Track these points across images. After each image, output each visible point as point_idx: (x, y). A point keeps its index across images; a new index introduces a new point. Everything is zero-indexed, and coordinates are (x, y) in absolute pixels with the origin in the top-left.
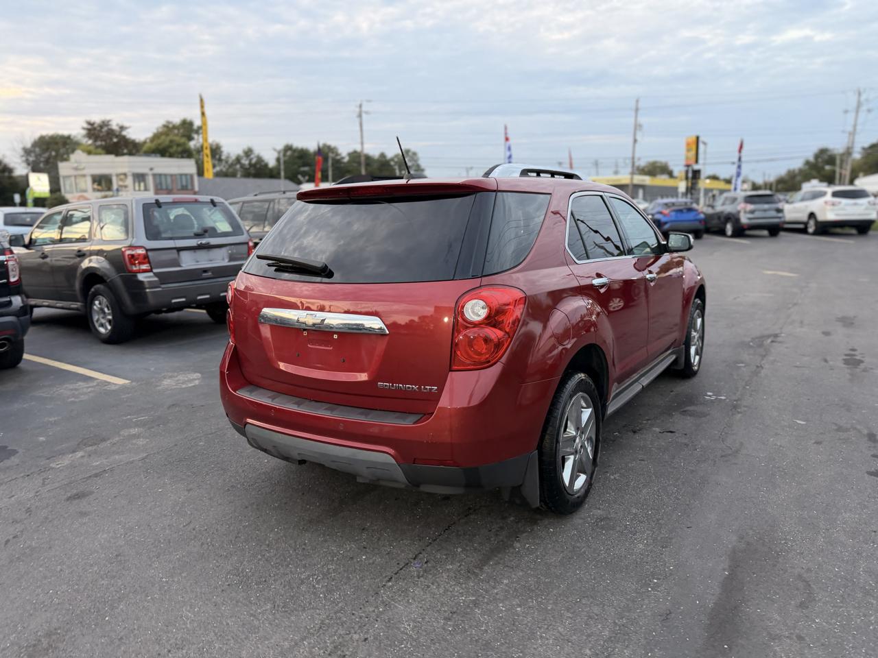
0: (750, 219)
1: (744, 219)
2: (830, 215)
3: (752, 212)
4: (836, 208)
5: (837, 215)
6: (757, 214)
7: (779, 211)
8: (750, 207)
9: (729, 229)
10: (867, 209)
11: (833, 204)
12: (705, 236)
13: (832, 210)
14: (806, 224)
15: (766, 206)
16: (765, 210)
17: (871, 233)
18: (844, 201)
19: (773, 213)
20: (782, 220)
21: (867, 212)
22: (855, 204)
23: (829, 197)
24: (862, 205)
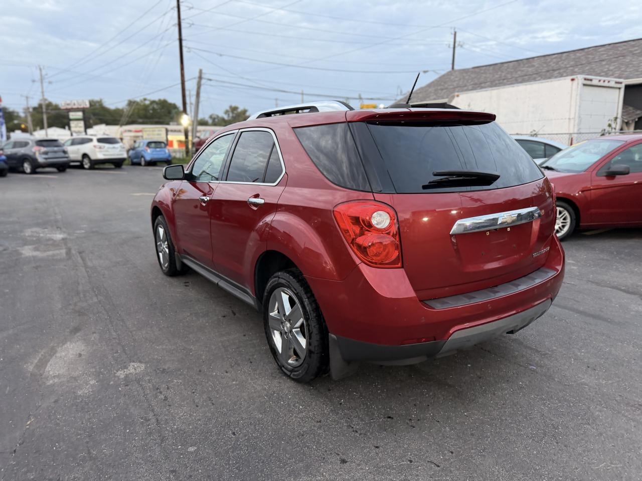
0: (46, 159)
1: (41, 159)
2: (100, 156)
3: (46, 153)
4: (102, 150)
5: (104, 155)
6: (50, 155)
7: (65, 152)
8: (43, 149)
9: (27, 167)
10: (120, 151)
11: (100, 148)
12: (9, 175)
13: (100, 152)
14: (81, 162)
15: (56, 149)
16: (55, 152)
17: (124, 167)
18: (107, 145)
19: (62, 155)
20: (69, 159)
21: (121, 153)
22: (114, 148)
23: (95, 142)
24: (117, 148)
